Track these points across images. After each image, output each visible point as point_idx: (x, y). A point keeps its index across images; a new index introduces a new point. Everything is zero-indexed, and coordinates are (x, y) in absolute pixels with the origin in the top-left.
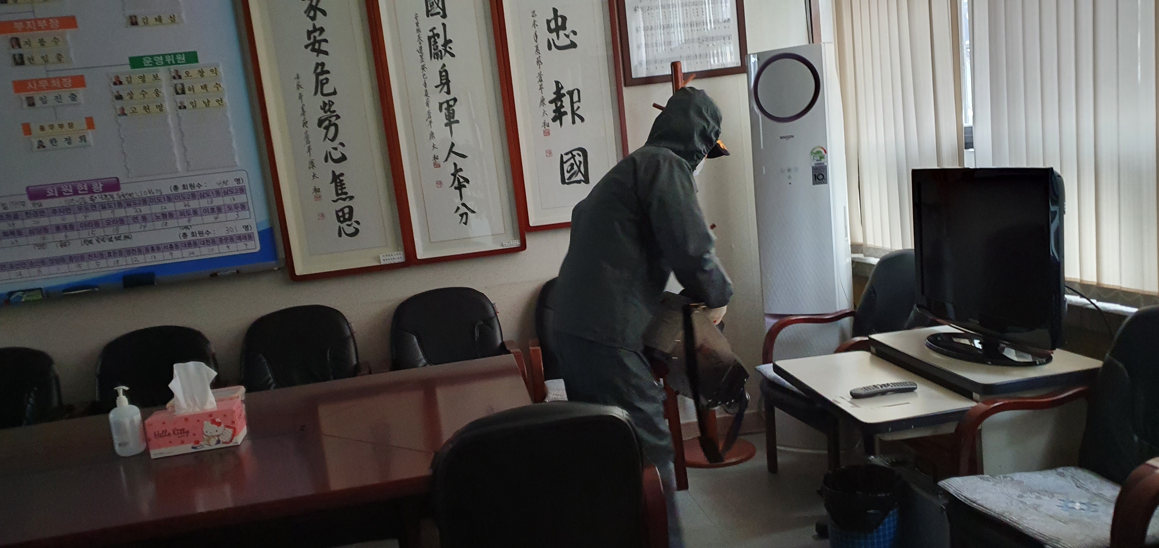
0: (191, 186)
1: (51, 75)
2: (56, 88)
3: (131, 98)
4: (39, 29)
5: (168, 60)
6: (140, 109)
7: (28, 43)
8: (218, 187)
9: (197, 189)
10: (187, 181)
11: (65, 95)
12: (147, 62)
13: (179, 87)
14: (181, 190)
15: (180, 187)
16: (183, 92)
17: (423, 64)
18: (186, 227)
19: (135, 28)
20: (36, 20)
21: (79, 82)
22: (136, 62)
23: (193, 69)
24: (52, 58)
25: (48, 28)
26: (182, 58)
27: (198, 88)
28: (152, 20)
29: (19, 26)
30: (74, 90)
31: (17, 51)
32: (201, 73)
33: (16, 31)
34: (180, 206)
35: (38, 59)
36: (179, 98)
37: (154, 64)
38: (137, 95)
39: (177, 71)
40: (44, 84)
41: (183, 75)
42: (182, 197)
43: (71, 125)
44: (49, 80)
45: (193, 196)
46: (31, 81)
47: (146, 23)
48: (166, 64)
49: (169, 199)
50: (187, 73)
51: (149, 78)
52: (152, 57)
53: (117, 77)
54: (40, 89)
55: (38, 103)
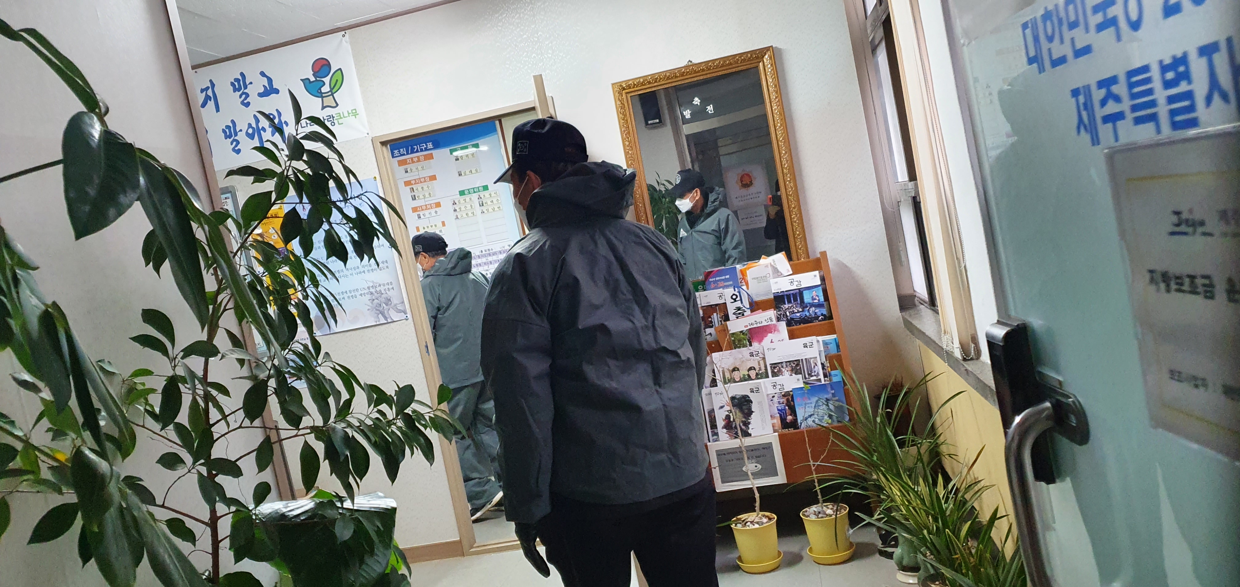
0: (489, 250)
1: (427, 203)
2: (429, 209)
3: (460, 210)
4: (421, 182)
5: (475, 190)
6: (465, 216)
7: (417, 189)
8: (500, 250)
9: (491, 251)
10: (487, 248)
11: (433, 211)
12: (466, 192)
13: (481, 203)
14: (484, 252)
15: (484, 251)
16: (483, 205)
18: (487, 270)
19: (461, 177)
20: (420, 179)
21: (438, 205)
22: (462, 193)
23: (486, 193)
24: (427, 195)
25: (425, 181)
26: (481, 189)
27: (489, 203)
28: (468, 172)
29: (413, 182)
30: (437, 209)
31: (413, 194)
32: (490, 195)
33: (412, 184)
34: (484, 260)
35: (421, 197)
36: (482, 208)
37: (470, 193)
38: (463, 209)
39: (479, 195)
40: (424, 208)
41: (482, 197)
42: (485, 256)
43: (436, 226)
44: (426, 205)
45: (490, 255)
46: (419, 207)
47: (465, 174)
48: (475, 192)
49: (479, 257)
50: (484, 196)
51: (468, 200)
52: (469, 190)
53: (454, 201)
54: (423, 210)
55: (422, 216)
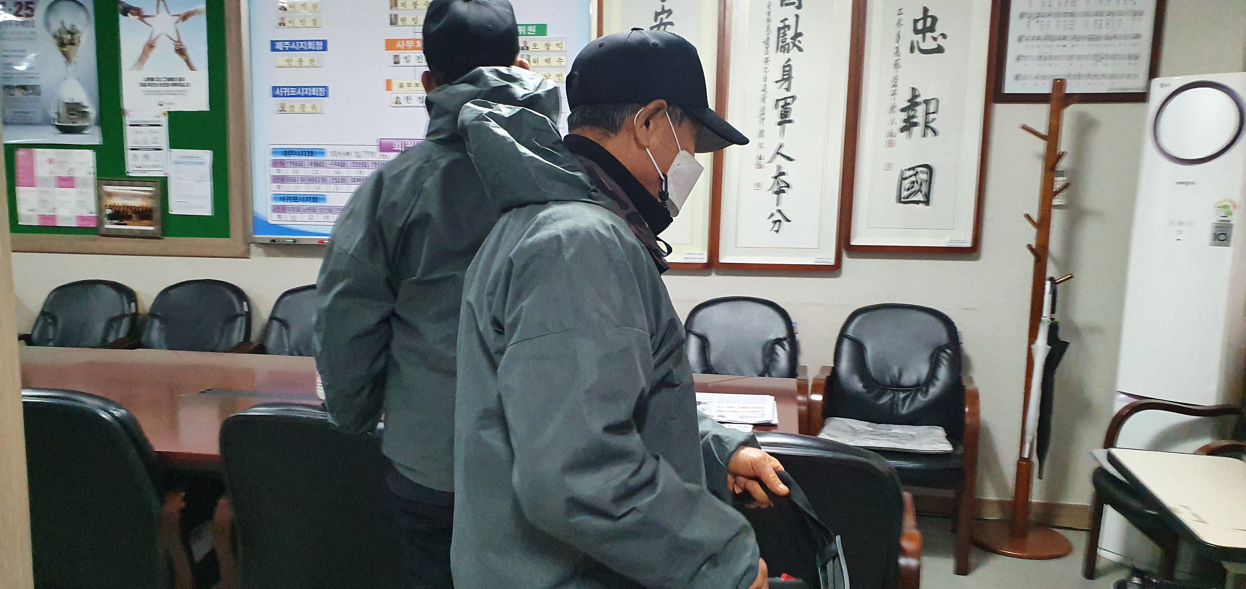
13: (525, 58)
17: (767, 56)
23: (541, 41)
26: (532, 29)
27: (542, 61)
31: (393, 12)
32: (548, 45)
35: (409, 20)
39: (526, 42)
40: (410, 44)
41: (531, 46)
44: (415, 41)
46: (399, 40)
50: (535, 45)
54: (406, 48)
55: (402, 62)
